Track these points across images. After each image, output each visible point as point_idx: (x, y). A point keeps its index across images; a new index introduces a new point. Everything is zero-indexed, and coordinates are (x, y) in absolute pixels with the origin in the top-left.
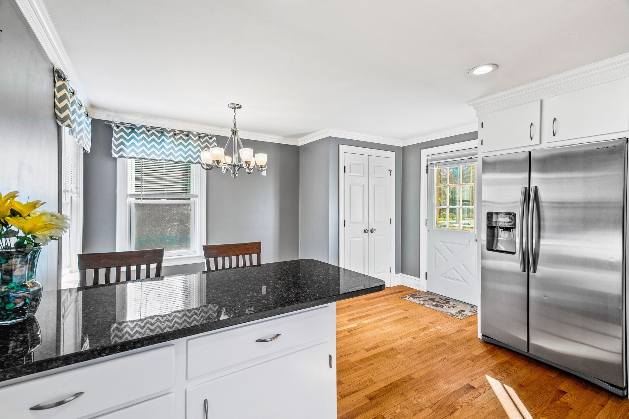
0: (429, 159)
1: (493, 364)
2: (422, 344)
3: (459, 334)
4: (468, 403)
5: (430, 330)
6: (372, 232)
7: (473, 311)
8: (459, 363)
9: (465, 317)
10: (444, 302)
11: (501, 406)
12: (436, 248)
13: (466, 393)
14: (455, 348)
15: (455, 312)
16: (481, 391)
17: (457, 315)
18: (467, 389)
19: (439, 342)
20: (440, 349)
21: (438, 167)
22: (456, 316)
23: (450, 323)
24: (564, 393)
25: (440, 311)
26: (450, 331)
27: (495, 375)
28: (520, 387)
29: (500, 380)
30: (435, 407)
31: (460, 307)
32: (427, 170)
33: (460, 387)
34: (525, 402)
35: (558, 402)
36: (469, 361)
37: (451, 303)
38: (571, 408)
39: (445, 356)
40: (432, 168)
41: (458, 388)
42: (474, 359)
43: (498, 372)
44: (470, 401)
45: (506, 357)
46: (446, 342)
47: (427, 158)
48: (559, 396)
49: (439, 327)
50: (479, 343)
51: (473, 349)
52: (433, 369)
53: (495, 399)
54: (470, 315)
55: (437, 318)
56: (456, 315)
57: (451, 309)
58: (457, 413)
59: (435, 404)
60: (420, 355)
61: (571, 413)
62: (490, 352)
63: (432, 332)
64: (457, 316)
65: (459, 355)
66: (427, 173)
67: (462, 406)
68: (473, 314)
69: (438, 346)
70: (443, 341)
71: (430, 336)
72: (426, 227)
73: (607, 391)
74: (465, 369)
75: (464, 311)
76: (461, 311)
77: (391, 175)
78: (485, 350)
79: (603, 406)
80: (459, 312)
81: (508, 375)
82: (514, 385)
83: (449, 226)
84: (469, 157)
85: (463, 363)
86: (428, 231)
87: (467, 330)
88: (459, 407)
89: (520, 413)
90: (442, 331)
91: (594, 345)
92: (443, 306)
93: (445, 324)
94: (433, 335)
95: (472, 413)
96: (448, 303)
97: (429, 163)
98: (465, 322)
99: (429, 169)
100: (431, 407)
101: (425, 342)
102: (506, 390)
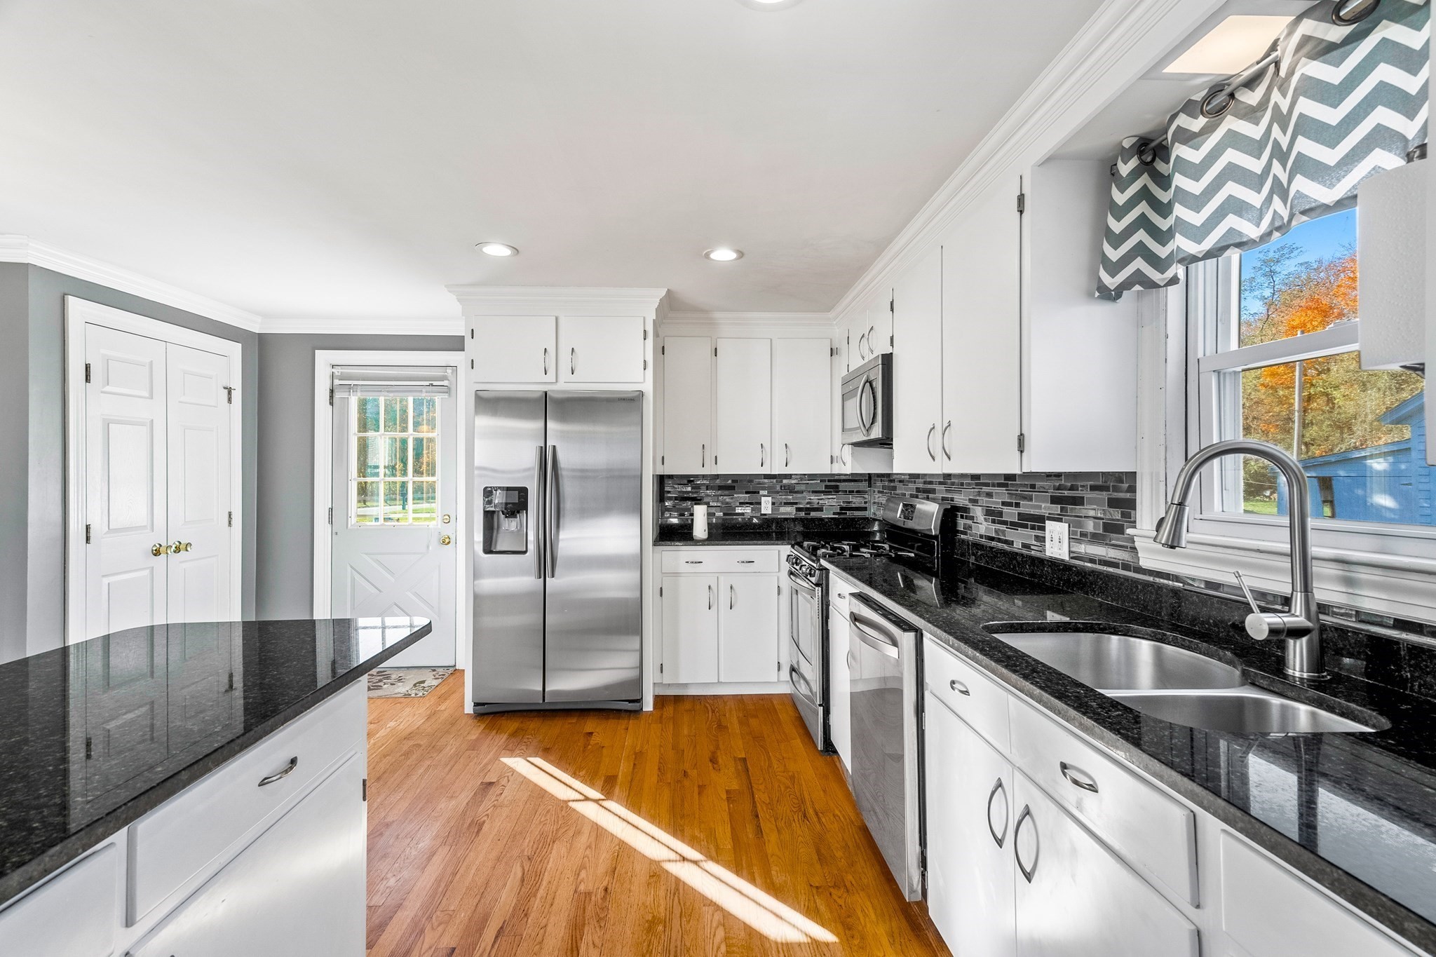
0: (337, 374)
1: (503, 740)
2: (375, 763)
3: (433, 720)
4: (494, 806)
5: (378, 736)
6: (178, 550)
7: (437, 676)
8: (456, 763)
9: (430, 690)
10: (379, 678)
11: (536, 785)
12: (355, 570)
13: (486, 796)
14: (437, 744)
15: (407, 688)
16: (504, 781)
17: (414, 691)
18: (484, 790)
19: (405, 748)
20: (414, 756)
21: (359, 394)
22: (413, 695)
23: (408, 710)
24: (591, 734)
25: (380, 697)
26: (415, 722)
27: (511, 752)
28: (546, 752)
29: (520, 756)
30: (451, 840)
31: (413, 678)
32: (332, 397)
33: (474, 792)
34: (558, 766)
35: (590, 747)
36: (468, 753)
37: (394, 676)
38: (603, 747)
39: (428, 763)
40: (345, 395)
41: (470, 796)
42: (474, 746)
43: (514, 747)
44: (496, 802)
45: (515, 723)
46: (419, 742)
47: (330, 370)
48: (588, 740)
49: (392, 724)
50: (470, 722)
51: (467, 732)
52: (419, 790)
53: (525, 781)
54: (436, 684)
55: (381, 710)
56: (413, 693)
57: (399, 686)
58: (486, 828)
59: (448, 836)
60: (381, 782)
61: (604, 751)
62: (490, 728)
63: (383, 737)
64: (416, 694)
65: (450, 750)
66: (332, 404)
67: (488, 815)
68: (440, 680)
69: (407, 754)
70: (411, 743)
71: (383, 745)
72: (330, 526)
73: (626, 711)
74: (468, 765)
75: (423, 682)
76: (417, 683)
77: (230, 400)
78: (483, 726)
79: (627, 729)
80: (415, 685)
81: (527, 745)
82: (539, 753)
83: (384, 519)
84: (427, 383)
85: (461, 759)
86: (334, 534)
87: (443, 708)
88: (485, 818)
89: (559, 780)
90: (401, 727)
91: (601, 667)
92: (381, 686)
93: (400, 715)
94: (388, 740)
95: (504, 815)
96: (387, 678)
97: (337, 382)
98: (433, 700)
99: (337, 396)
100: (444, 843)
101: (381, 758)
102: (532, 764)
